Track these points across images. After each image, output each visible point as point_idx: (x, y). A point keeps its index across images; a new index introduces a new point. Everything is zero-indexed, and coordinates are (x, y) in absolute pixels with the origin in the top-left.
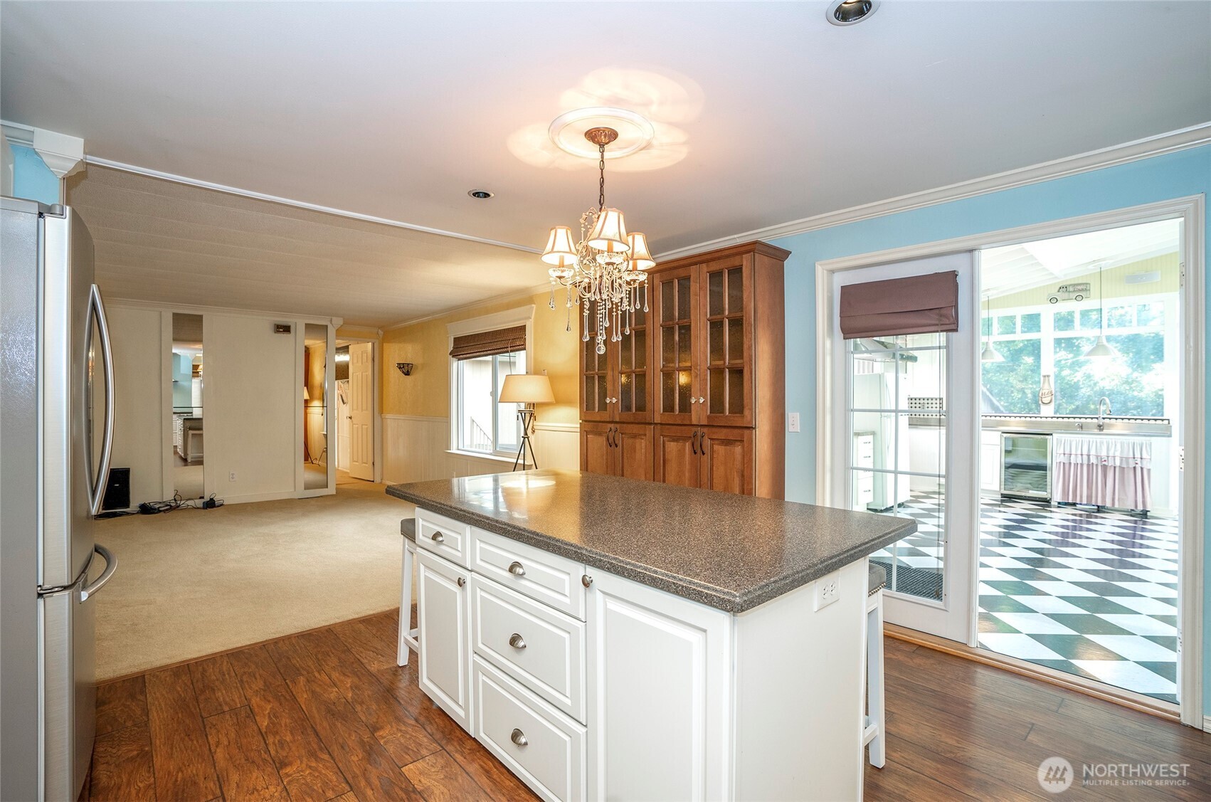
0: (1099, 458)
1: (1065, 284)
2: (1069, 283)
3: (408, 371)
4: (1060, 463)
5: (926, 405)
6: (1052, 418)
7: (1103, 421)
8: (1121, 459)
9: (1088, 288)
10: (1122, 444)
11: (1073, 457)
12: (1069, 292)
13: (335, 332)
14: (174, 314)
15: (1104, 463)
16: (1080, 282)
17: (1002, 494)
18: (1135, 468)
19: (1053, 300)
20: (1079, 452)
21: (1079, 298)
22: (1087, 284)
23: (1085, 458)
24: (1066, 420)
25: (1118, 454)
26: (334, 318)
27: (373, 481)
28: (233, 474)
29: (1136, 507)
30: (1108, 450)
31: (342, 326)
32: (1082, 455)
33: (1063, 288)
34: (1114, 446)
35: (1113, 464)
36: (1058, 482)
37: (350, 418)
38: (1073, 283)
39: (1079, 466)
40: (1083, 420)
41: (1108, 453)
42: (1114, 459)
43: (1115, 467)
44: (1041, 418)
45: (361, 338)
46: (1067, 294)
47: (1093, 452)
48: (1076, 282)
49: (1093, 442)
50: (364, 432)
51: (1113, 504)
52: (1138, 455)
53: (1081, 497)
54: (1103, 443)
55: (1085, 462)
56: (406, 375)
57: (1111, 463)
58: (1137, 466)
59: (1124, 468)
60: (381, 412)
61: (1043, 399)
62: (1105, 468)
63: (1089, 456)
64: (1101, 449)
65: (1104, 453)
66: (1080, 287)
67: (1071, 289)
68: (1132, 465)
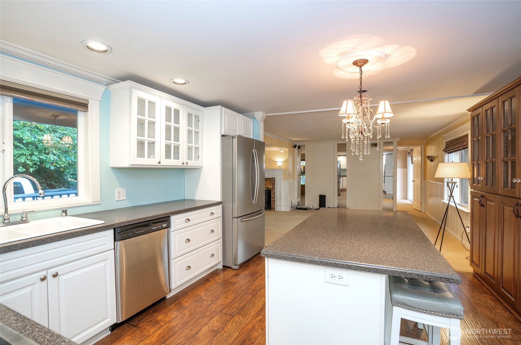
3: (432, 160)
13: (397, 143)
14: (338, 144)
26: (395, 138)
27: (421, 212)
28: (356, 201)
31: (399, 141)
37: (414, 181)
45: (416, 145)
50: (418, 187)
56: (431, 161)
60: (425, 179)
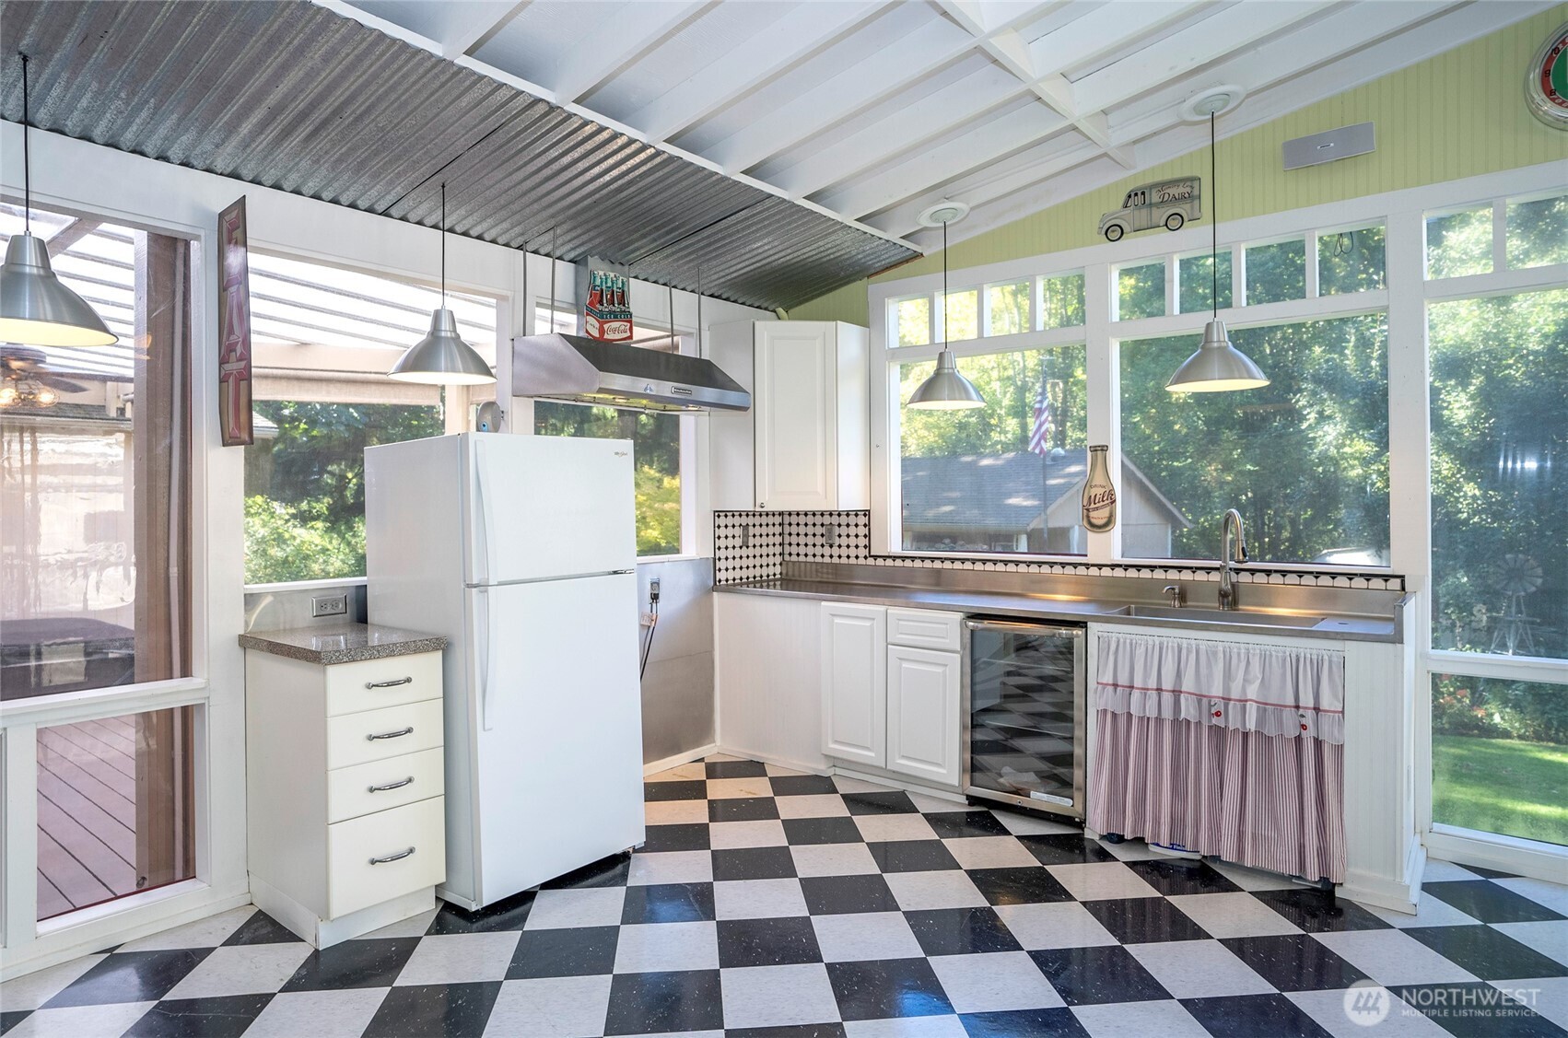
0: (1205, 701)
1: (1140, 183)
2: (1149, 180)
4: (1105, 711)
5: (837, 531)
6: (1113, 566)
7: (1234, 577)
8: (1263, 706)
9: (1196, 192)
10: (1265, 658)
11: (1136, 695)
12: (1151, 205)
15: (1215, 721)
16: (1177, 175)
17: (969, 797)
18: (1299, 739)
19: (1113, 232)
20: (1152, 684)
21: (1175, 222)
22: (1192, 179)
23: (1167, 699)
24: (1145, 574)
25: (1252, 692)
29: (1302, 864)
30: (1228, 676)
32: (1159, 690)
33: (1137, 197)
34: (1243, 664)
35: (1239, 726)
36: (1098, 772)
38: (1159, 178)
39: (1152, 724)
40: (1187, 576)
41: (1227, 687)
42: (1244, 708)
43: (1246, 735)
44: (1087, 566)
46: (1144, 212)
47: (1188, 685)
48: (1168, 176)
49: (1189, 651)
51: (1241, 852)
52: (1307, 700)
53: (1157, 821)
54: (1215, 653)
55: (1167, 714)
57: (1234, 723)
58: (1304, 734)
59: (1271, 738)
61: (1092, 514)
62: (1219, 734)
63: (1177, 693)
64: (1210, 675)
65: (1216, 690)
66: (1175, 191)
67: (1155, 198)
68: (1292, 732)
